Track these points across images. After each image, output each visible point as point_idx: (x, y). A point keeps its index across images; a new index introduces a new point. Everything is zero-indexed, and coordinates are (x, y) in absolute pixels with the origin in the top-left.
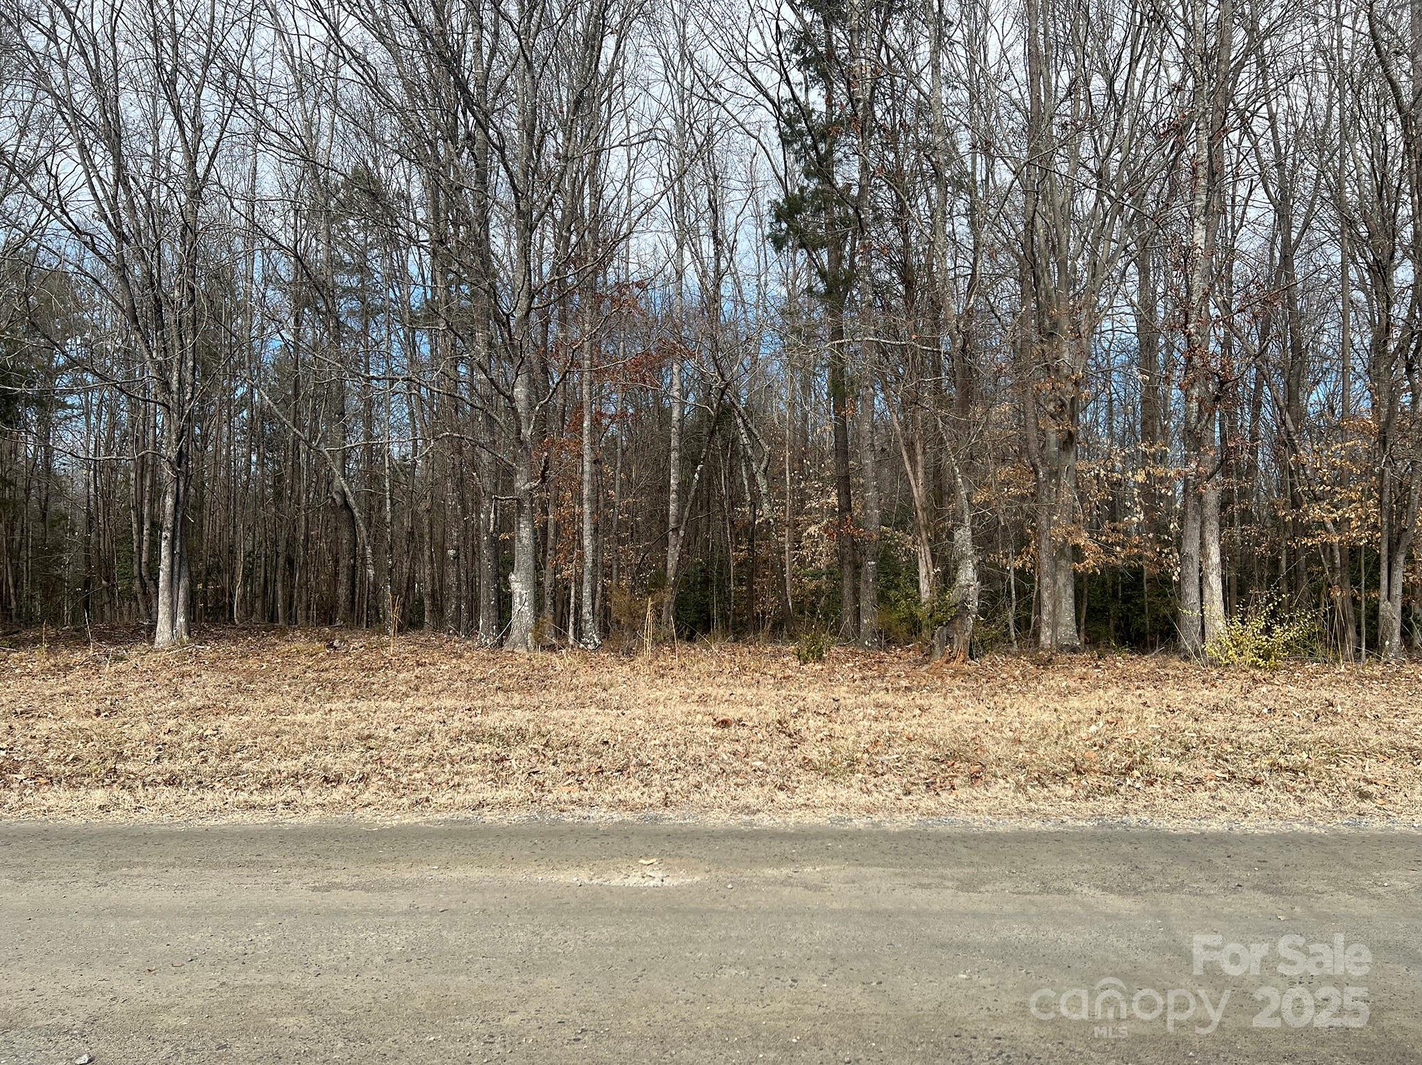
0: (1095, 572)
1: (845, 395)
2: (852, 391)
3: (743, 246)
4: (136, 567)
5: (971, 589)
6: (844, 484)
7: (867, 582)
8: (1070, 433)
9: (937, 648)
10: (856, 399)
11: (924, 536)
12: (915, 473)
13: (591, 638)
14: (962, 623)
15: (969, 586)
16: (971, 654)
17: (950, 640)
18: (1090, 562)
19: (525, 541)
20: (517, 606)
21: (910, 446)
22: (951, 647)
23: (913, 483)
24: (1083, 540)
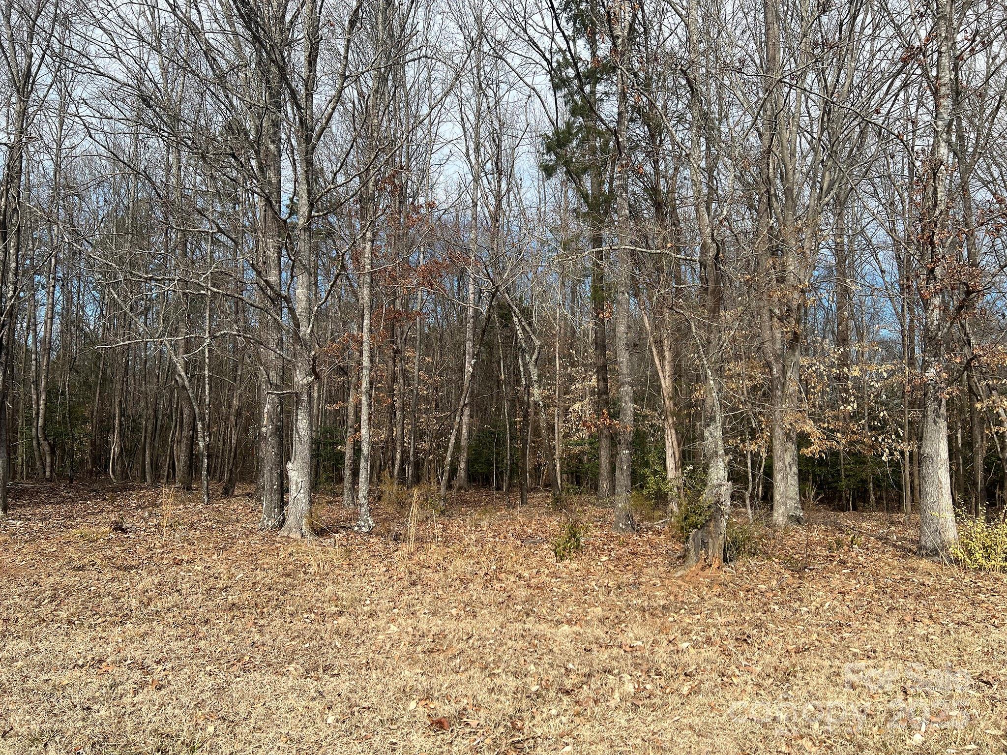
0: (821, 457)
1: (604, 299)
2: (610, 296)
3: (526, 183)
4: (34, 430)
5: (724, 488)
6: (602, 371)
7: (622, 469)
8: (795, 333)
9: (692, 553)
10: (613, 302)
11: (670, 421)
12: (663, 366)
13: (366, 521)
14: (716, 526)
15: (721, 485)
16: (725, 560)
17: (705, 545)
18: (816, 448)
19: (303, 433)
20: (293, 493)
21: (659, 343)
22: (707, 552)
23: (661, 374)
24: (809, 427)
